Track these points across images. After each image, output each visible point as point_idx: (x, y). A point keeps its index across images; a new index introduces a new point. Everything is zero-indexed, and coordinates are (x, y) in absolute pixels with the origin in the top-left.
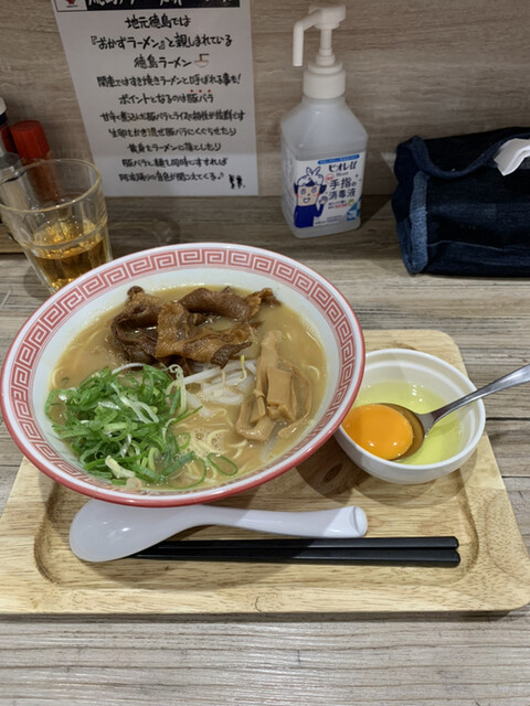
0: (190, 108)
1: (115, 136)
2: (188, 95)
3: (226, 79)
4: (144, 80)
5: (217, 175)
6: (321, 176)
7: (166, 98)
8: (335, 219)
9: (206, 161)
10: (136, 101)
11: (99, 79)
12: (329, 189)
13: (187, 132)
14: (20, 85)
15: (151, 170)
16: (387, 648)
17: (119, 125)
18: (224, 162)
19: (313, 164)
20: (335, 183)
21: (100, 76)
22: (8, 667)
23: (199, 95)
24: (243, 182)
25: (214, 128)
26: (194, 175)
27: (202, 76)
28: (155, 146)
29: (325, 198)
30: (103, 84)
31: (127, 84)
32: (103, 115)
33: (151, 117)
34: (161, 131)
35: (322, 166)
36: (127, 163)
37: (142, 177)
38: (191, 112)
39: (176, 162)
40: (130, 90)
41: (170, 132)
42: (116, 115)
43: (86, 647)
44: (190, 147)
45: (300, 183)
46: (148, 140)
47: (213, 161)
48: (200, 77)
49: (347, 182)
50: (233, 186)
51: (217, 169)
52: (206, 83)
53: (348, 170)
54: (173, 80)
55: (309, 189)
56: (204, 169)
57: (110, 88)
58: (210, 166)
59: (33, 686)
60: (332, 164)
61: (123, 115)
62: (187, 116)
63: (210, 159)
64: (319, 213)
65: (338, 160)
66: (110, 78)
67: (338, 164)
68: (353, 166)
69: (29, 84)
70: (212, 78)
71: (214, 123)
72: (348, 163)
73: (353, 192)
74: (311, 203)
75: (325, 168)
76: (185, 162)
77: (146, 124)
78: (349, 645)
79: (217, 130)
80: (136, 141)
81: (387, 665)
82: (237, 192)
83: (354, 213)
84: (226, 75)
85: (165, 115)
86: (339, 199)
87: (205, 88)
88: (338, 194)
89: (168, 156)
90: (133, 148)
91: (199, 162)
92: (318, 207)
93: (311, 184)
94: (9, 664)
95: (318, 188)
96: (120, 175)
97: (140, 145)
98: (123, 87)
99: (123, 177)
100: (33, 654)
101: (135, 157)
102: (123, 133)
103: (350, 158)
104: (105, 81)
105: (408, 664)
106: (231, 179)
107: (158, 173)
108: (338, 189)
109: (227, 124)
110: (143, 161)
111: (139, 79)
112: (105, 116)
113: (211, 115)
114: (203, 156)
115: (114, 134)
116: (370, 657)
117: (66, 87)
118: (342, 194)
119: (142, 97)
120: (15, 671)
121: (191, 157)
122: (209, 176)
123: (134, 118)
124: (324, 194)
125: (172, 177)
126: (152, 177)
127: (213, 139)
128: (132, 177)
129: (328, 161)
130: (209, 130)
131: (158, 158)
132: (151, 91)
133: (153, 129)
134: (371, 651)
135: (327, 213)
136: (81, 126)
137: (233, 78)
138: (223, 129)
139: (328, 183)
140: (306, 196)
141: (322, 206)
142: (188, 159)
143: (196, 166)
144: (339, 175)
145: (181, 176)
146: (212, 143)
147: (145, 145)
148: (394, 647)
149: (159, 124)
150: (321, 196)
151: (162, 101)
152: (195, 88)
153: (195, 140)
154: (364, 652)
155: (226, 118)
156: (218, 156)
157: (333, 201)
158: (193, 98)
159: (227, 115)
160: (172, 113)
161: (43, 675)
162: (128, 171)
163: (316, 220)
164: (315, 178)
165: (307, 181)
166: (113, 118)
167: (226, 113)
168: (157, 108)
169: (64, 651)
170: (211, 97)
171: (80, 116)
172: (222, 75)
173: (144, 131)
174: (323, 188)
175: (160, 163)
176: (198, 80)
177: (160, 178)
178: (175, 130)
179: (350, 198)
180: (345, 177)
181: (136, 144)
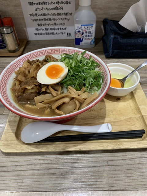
0: (56, 12)
1: (33, 21)
2: (56, 8)
3: (67, 3)
4: (43, 3)
5: (63, 33)
6: (82, 30)
7: (49, 9)
8: (87, 43)
9: (60, 29)
10: (40, 10)
11: (29, 3)
12: (84, 34)
13: (55, 20)
14: (5, 5)
15: (44, 32)
16: (133, 159)
17: (35, 17)
18: (66, 29)
19: (80, 26)
20: (86, 32)
21: (29, 2)
22: (19, 171)
23: (59, 8)
24: (71, 35)
25: (63, 18)
26: (56, 33)
27: (60, 2)
28: (45, 24)
29: (83, 37)
30: (30, 5)
31: (37, 4)
32: (30, 15)
33: (44, 15)
34: (47, 19)
35: (82, 26)
36: (37, 30)
37: (41, 34)
38: (56, 13)
39: (51, 29)
40: (38, 6)
41: (50, 20)
42: (34, 14)
43: (43, 164)
44: (56, 24)
45: (76, 31)
46: (43, 22)
47: (62, 29)
48: (59, 2)
49: (90, 32)
50: (68, 36)
51: (63, 31)
52: (61, 4)
53: (90, 28)
54: (51, 3)
55: (79, 33)
56: (60, 31)
57: (32, 6)
58: (61, 30)
59: (28, 175)
60: (85, 26)
61: (36, 14)
62: (55, 15)
63: (61, 28)
64: (82, 41)
65: (87, 25)
66: (32, 2)
67: (87, 26)
68: (92, 28)
69: (8, 5)
70: (63, 2)
71: (63, 17)
72: (90, 26)
73: (92, 36)
74: (79, 38)
75: (83, 27)
76: (54, 29)
77: (43, 17)
78: (122, 159)
79: (64, 19)
80: (40, 22)
81: (134, 163)
82: (69, 38)
83: (92, 42)
84: (67, 1)
85: (49, 14)
86: (88, 37)
87: (60, 5)
88: (87, 36)
89: (49, 27)
90: (39, 25)
91: (58, 29)
92: (81, 39)
93: (79, 32)
94: (19, 170)
95: (81, 33)
96: (35, 33)
97: (41, 24)
98: (36, 5)
99: (36, 34)
100: (27, 166)
101: (39, 28)
102: (36, 20)
103: (91, 25)
104: (31, 4)
105: (140, 163)
106: (68, 34)
107: (46, 33)
108: (87, 34)
109: (67, 17)
110: (42, 29)
111: (41, 3)
112: (31, 15)
113: (62, 14)
114: (59, 27)
115: (33, 20)
116: (129, 162)
117: (19, 6)
118: (89, 36)
119: (42, 9)
120: (21, 171)
121: (56, 27)
122: (61, 33)
123: (39, 15)
124: (83, 35)
125: (50, 34)
126: (44, 34)
127: (63, 22)
128: (38, 34)
129: (84, 25)
130: (62, 19)
131: (46, 28)
132: (45, 6)
133: (45, 19)
134: (129, 160)
135: (84, 41)
136: (23, 18)
137: (69, 2)
138: (66, 18)
139: (84, 32)
140: (78, 35)
141: (83, 39)
142: (55, 28)
143: (57, 30)
144: (87, 30)
145: (53, 33)
146: (62, 23)
147: (42, 24)
148: (135, 158)
149: (47, 17)
150: (82, 36)
151: (48, 10)
152: (58, 5)
153: (57, 22)
154: (127, 160)
155: (67, 15)
156: (64, 27)
157: (86, 38)
158: (57, 9)
159: (67, 14)
160: (51, 14)
161: (31, 172)
162: (37, 32)
163: (81, 43)
164: (80, 30)
165: (78, 31)
166: (33, 15)
167: (67, 13)
168: (46, 12)
169: (36, 165)
170: (62, 8)
171: (23, 15)
172: (66, 1)
173: (42, 19)
174: (83, 34)
175: (47, 29)
176: (59, 3)
177: (47, 34)
178: (51, 19)
179: (91, 38)
180: (89, 31)
181: (40, 24)
